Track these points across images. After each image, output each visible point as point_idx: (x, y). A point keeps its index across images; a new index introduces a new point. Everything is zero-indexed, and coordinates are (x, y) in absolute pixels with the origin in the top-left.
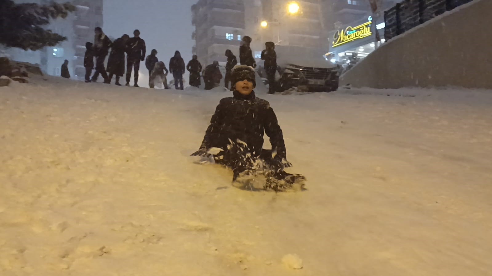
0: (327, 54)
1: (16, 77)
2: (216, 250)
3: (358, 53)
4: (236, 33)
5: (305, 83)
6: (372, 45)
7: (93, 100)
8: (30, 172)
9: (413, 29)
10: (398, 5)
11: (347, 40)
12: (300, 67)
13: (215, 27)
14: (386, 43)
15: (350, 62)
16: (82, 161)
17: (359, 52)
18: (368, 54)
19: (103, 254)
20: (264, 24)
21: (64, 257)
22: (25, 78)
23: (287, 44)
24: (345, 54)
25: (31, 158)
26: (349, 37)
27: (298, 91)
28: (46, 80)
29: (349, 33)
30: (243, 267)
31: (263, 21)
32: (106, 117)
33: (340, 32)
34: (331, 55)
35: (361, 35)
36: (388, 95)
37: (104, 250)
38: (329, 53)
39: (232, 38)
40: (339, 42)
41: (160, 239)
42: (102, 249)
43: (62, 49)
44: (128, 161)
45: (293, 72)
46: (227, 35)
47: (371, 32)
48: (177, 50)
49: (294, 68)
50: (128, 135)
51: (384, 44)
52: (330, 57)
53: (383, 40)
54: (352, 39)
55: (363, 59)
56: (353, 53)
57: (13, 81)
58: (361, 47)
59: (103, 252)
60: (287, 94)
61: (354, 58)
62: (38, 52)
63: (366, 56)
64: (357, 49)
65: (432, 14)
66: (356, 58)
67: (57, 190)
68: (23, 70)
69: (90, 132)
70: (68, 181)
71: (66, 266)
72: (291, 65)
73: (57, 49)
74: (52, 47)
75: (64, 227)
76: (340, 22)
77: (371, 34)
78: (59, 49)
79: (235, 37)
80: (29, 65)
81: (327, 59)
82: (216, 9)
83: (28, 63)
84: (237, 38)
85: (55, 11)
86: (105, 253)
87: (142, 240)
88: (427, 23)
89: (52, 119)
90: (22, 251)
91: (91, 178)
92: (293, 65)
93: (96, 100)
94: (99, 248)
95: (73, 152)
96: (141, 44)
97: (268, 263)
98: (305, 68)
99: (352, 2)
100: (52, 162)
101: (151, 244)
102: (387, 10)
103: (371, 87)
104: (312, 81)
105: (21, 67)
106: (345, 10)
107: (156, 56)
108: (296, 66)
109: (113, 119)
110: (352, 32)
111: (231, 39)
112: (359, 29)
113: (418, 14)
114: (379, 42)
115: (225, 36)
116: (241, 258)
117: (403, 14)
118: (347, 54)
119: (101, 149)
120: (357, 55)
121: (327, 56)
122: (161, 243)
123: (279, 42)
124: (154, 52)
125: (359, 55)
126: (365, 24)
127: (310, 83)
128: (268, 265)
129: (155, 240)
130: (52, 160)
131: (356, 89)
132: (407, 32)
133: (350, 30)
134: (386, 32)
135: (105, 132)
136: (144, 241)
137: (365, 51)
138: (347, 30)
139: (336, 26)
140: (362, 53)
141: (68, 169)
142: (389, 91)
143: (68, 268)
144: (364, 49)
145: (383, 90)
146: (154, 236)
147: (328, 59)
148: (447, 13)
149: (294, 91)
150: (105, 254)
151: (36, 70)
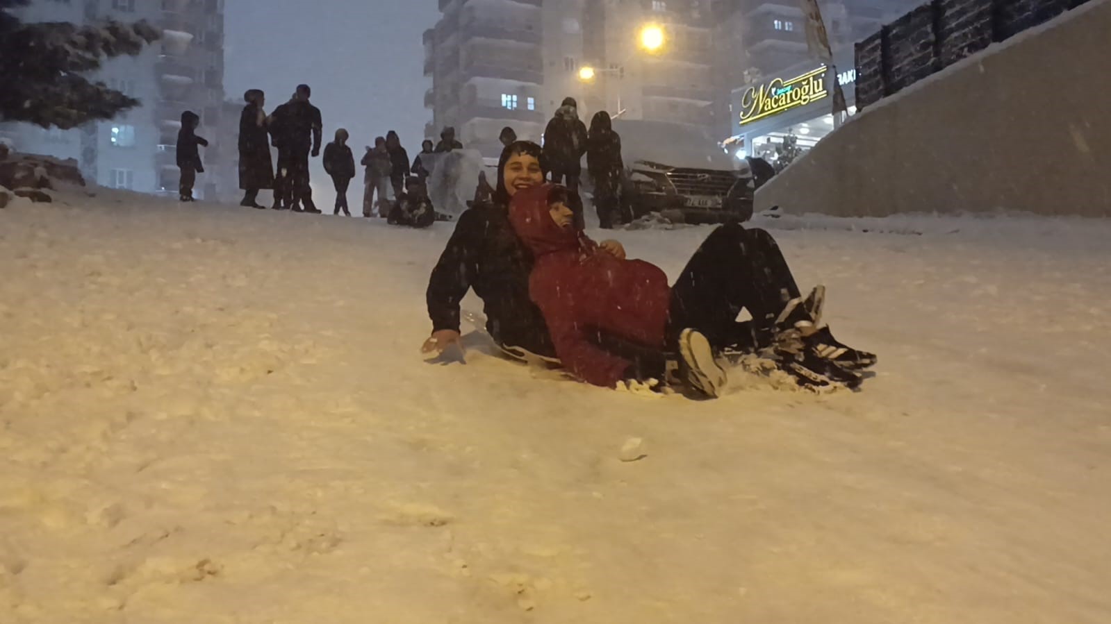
0: (727, 141)
1: (24, 189)
2: (465, 566)
3: (796, 138)
4: (522, 93)
5: (678, 203)
6: (829, 120)
7: (198, 241)
8: (47, 394)
9: (920, 84)
10: (886, 30)
11: (772, 108)
12: (667, 168)
13: (478, 80)
14: (860, 115)
15: (779, 159)
16: (164, 371)
17: (799, 137)
18: (819, 139)
19: (203, 577)
20: (586, 73)
21: (114, 583)
22: (44, 191)
23: (638, 116)
24: (769, 140)
25: (48, 366)
26: (776, 101)
27: (661, 221)
28: (93, 195)
29: (776, 93)
30: (524, 604)
31: (584, 65)
32: (224, 277)
33: (757, 90)
34: (737, 143)
35: (803, 98)
36: (865, 231)
37: (207, 567)
38: (732, 139)
39: (515, 105)
40: (754, 113)
41: (335, 543)
42: (201, 565)
43: (130, 129)
44: (270, 372)
45: (650, 180)
46: (505, 99)
47: (825, 92)
48: (392, 129)
49: (654, 170)
50: (273, 316)
51: (854, 115)
52: (734, 146)
53: (852, 110)
54: (783, 105)
55: (806, 150)
56: (784, 138)
57: (17, 197)
58: (804, 125)
59: (205, 571)
60: (637, 227)
61: (787, 147)
62: (74, 134)
63: (813, 144)
64: (795, 129)
65: (962, 49)
66: (793, 149)
67: (104, 436)
68: (40, 171)
69: (188, 309)
70: (130, 416)
71: (114, 603)
72: (645, 163)
73: (119, 129)
74: (107, 122)
75: (115, 516)
76: (756, 70)
77: (825, 95)
78: (123, 128)
79: (522, 103)
80: (54, 162)
81: (726, 151)
82: (478, 40)
83: (51, 156)
84: (526, 104)
85: (112, 39)
86: (209, 573)
87: (293, 544)
88: (948, 70)
89: (100, 279)
90: (17, 569)
91: (184, 409)
92: (652, 165)
93: (203, 240)
94: (195, 562)
95: (145, 352)
96: (314, 117)
97: (582, 595)
98: (677, 170)
99: (783, 26)
100: (95, 374)
101: (315, 554)
102: (860, 41)
103: (827, 213)
104: (694, 200)
105: (36, 165)
106: (768, 42)
107: (347, 143)
108: (659, 166)
109: (241, 282)
110: (783, 90)
111: (512, 106)
112: (799, 85)
113: (931, 49)
114: (844, 113)
115: (501, 101)
116: (521, 585)
117: (897, 51)
118: (773, 140)
119: (209, 346)
120: (795, 142)
121: (727, 144)
122: (338, 552)
123: (620, 113)
124: (342, 135)
125: (798, 142)
126: (812, 72)
127: (689, 204)
128: (582, 600)
129: (324, 545)
130: (96, 369)
131: (793, 218)
132: (905, 91)
133: (778, 85)
134: (857, 90)
135: (221, 309)
136: (299, 546)
137: (813, 133)
138: (773, 86)
139: (747, 79)
140: (806, 137)
141: (135, 389)
142: (867, 221)
143: (121, 608)
144: (809, 128)
145: (853, 221)
146: (323, 535)
147: (729, 151)
148: (994, 47)
149: (654, 221)
150: (209, 578)
151: (69, 172)
